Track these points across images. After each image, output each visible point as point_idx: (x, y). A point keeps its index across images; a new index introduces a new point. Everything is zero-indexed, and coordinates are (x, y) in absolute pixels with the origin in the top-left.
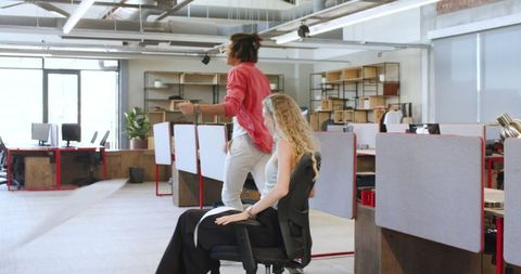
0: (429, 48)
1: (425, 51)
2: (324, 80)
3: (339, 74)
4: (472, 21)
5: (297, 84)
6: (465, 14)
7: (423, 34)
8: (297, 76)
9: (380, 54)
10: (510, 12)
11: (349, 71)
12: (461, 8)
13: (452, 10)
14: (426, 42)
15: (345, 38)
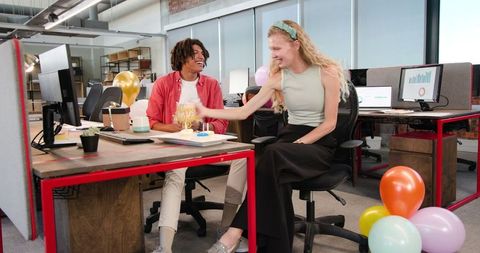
0: (165, 36)
1: (164, 38)
2: (108, 61)
3: (115, 56)
5: (93, 63)
7: (162, 29)
8: (92, 58)
9: (138, 42)
10: (208, 12)
11: (122, 53)
12: (182, 10)
13: (178, 11)
14: (164, 33)
15: (110, 29)
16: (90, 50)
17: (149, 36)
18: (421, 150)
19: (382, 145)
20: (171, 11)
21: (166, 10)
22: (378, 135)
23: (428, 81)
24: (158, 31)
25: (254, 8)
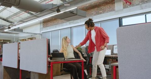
0: (41, 34)
1: (41, 35)
4: (49, 29)
6: (48, 28)
7: (40, 32)
9: (32, 36)
10: (56, 28)
12: (47, 27)
13: (46, 27)
14: (41, 33)
15: (23, 31)
16: (14, 38)
17: (36, 34)
19: (109, 68)
20: (44, 27)
21: (42, 26)
22: (108, 64)
24: (39, 33)
25: (71, 27)
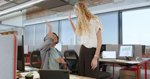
1: (23, 29)
14: (23, 26)
15: (2, 23)
17: (18, 27)
18: (131, 75)
20: (27, 19)
21: (25, 18)
23: (130, 50)
25: (59, 20)
